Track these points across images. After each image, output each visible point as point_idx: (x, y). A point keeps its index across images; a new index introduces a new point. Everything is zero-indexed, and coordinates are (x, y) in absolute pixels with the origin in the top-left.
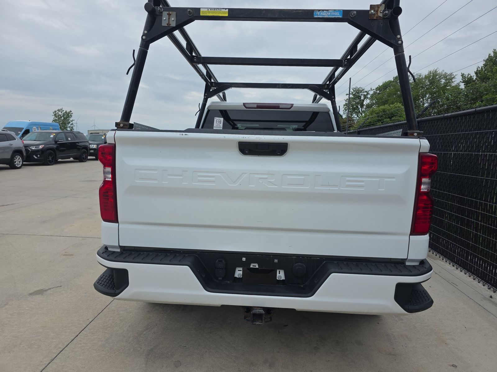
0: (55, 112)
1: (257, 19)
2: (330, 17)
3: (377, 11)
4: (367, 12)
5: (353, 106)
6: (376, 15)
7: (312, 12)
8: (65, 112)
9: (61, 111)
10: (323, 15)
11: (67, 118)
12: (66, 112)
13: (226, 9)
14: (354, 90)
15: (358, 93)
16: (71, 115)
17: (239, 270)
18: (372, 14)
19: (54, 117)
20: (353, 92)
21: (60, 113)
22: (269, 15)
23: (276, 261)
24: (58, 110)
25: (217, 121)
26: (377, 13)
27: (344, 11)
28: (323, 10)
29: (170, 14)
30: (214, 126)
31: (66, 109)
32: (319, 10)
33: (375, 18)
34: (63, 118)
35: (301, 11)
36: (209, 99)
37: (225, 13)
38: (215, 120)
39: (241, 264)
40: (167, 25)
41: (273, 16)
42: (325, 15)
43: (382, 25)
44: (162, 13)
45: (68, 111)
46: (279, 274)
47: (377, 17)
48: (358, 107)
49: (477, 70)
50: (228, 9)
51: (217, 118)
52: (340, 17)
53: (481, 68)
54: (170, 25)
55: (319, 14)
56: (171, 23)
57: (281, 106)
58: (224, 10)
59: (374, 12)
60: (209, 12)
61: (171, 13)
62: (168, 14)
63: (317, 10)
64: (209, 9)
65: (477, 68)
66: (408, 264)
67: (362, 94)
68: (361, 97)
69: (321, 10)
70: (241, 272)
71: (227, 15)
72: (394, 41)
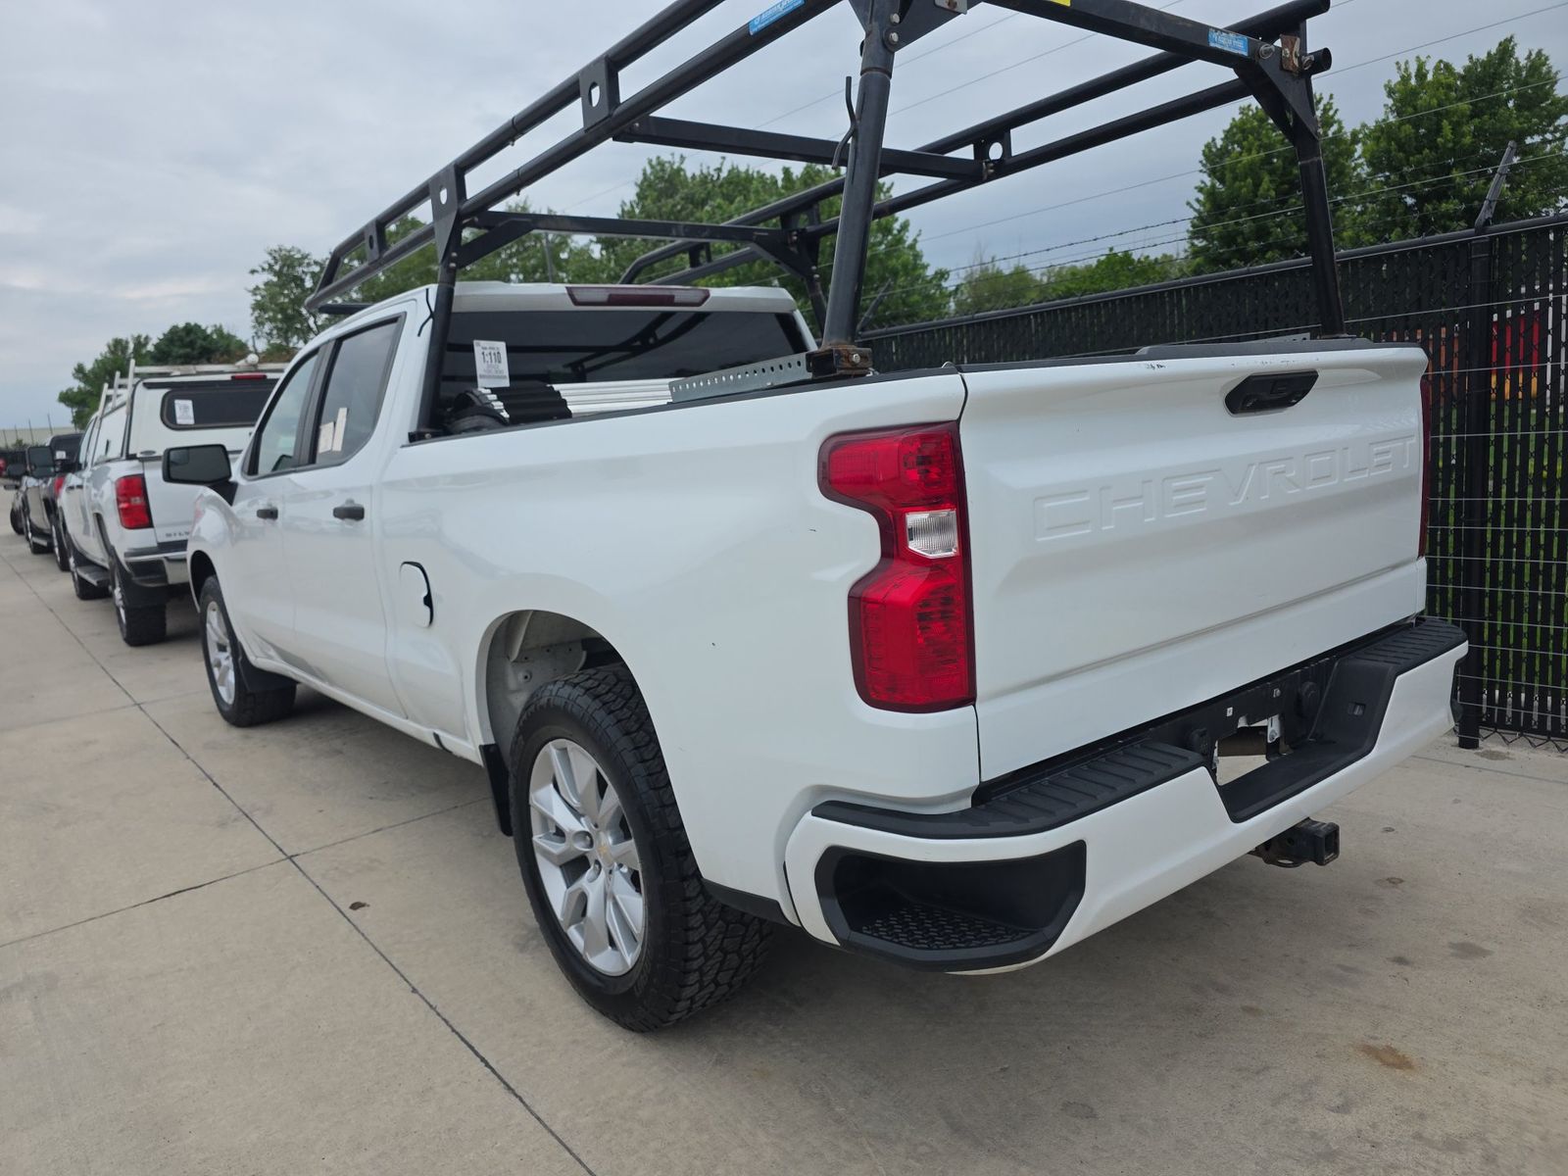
2: (1232, 50)
3: (1291, 53)
5: (282, 309)
6: (1292, 63)
10: (1222, 45)
14: (274, 258)
15: (291, 266)
18: (1287, 59)
20: (272, 262)
23: (1276, 692)
25: (486, 352)
26: (1292, 58)
33: (1290, 69)
38: (478, 350)
40: (947, 6)
42: (1225, 44)
46: (1272, 726)
47: (1292, 67)
48: (301, 314)
49: (623, 211)
51: (484, 343)
52: (1245, 54)
53: (628, 204)
54: (954, 6)
55: (1216, 38)
57: (677, 297)
59: (1289, 55)
65: (622, 206)
67: (305, 270)
68: (303, 281)
71: (1068, 3)
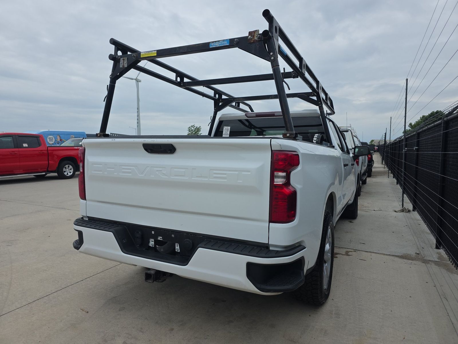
0: (190, 127)
1: (174, 54)
2: (221, 46)
3: (254, 36)
4: (247, 37)
6: (253, 39)
7: (208, 44)
8: (195, 127)
9: (193, 127)
10: (216, 45)
11: (197, 132)
12: (197, 128)
13: (155, 51)
16: (200, 130)
17: (152, 241)
18: (250, 39)
19: (188, 131)
21: (192, 128)
22: (181, 51)
23: (173, 236)
24: (191, 126)
25: (226, 129)
26: (254, 38)
27: (230, 40)
28: (216, 42)
29: (124, 60)
30: (223, 133)
31: (197, 125)
32: (213, 42)
33: (252, 42)
34: (194, 132)
35: (201, 45)
36: (218, 113)
37: (154, 53)
38: (224, 129)
39: (153, 237)
40: (122, 67)
41: (184, 51)
42: (217, 45)
43: (258, 46)
44: (120, 59)
45: (198, 127)
46: (177, 247)
47: (253, 41)
50: (157, 50)
51: (226, 127)
52: (228, 44)
54: (124, 66)
55: (213, 45)
56: (125, 65)
57: (276, 114)
58: (154, 52)
59: (252, 37)
60: (146, 54)
61: (124, 58)
62: (123, 59)
63: (212, 42)
64: (146, 52)
66: (271, 248)
69: (214, 42)
70: (153, 243)
71: (156, 55)
72: (269, 58)
